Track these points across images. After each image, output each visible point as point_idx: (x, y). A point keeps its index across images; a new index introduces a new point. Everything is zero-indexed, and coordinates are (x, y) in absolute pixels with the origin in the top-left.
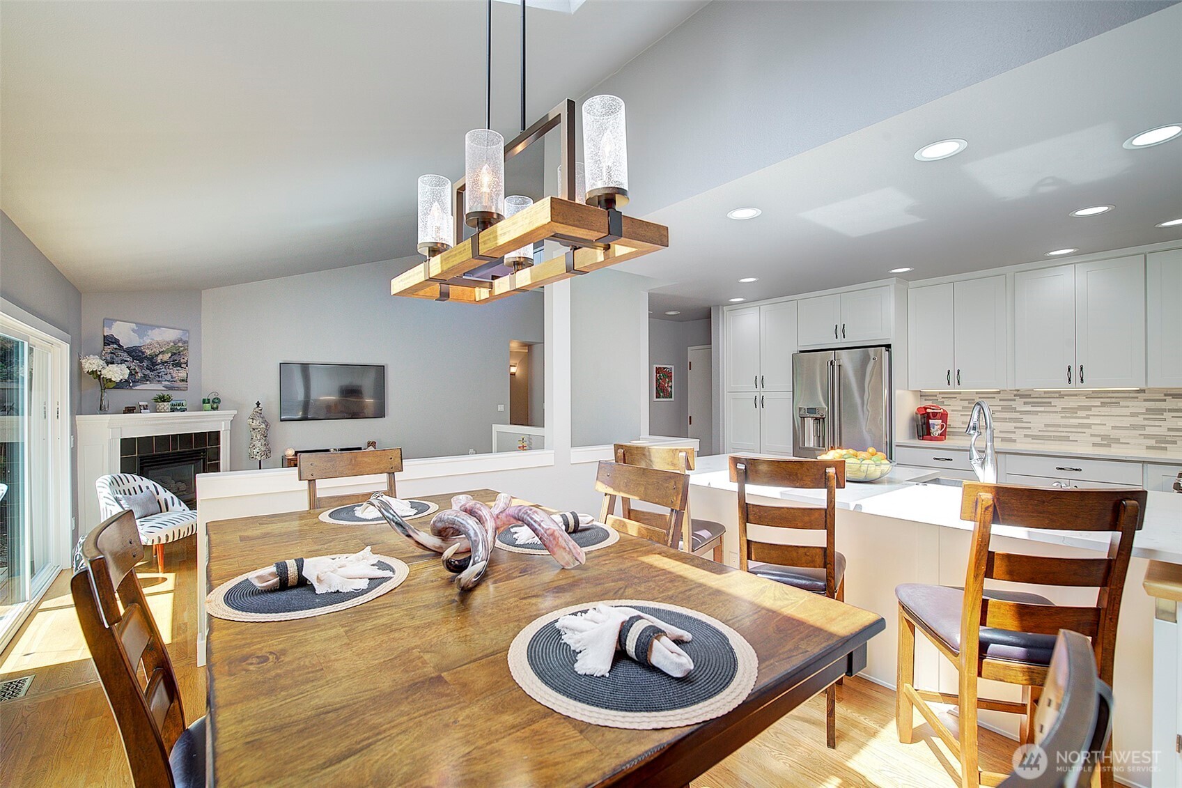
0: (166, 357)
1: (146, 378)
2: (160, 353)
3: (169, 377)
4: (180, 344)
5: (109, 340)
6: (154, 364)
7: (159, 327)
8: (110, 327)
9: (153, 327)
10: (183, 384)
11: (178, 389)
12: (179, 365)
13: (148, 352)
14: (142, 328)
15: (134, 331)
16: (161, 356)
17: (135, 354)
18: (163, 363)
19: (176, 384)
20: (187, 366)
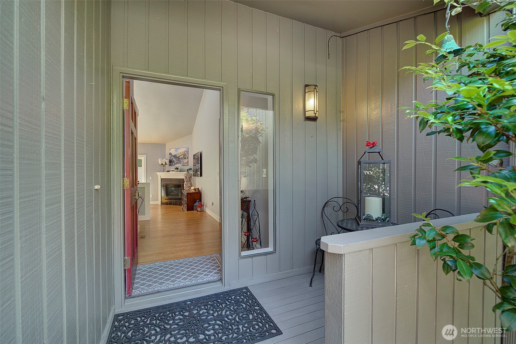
0: (182, 156)
1: (177, 163)
2: (181, 155)
3: (183, 162)
4: (186, 152)
5: (170, 154)
6: (179, 159)
7: (180, 148)
8: (170, 150)
9: (179, 149)
10: (187, 164)
11: (185, 165)
12: (185, 158)
13: (178, 156)
14: (177, 149)
15: (175, 150)
16: (181, 156)
17: (175, 156)
18: (181, 158)
19: (184, 164)
20: (188, 158)
